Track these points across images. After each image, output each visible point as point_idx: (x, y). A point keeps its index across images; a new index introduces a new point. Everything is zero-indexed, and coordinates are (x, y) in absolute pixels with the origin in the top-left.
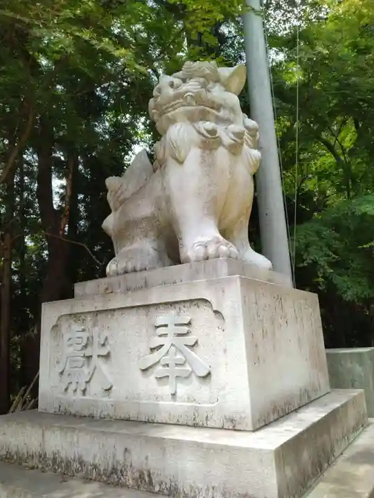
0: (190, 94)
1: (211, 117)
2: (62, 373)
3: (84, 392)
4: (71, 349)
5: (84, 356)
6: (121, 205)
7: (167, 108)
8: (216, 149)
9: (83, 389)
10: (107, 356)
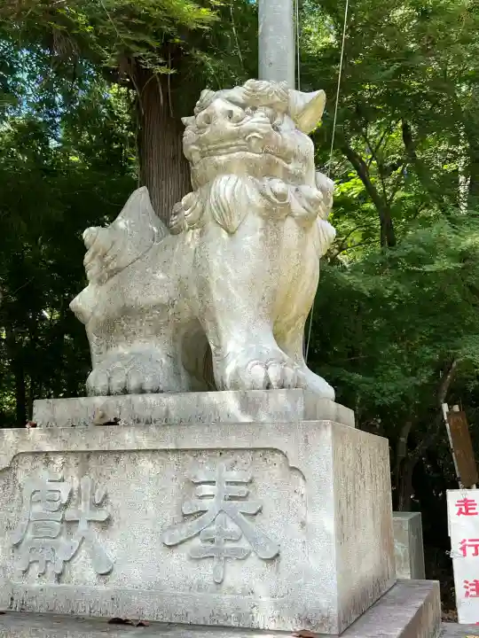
0: (255, 134)
1: (279, 171)
2: (17, 546)
3: (59, 577)
4: (37, 508)
5: (62, 521)
6: (111, 276)
7: (217, 149)
8: (283, 220)
9: (58, 572)
10: (106, 524)
